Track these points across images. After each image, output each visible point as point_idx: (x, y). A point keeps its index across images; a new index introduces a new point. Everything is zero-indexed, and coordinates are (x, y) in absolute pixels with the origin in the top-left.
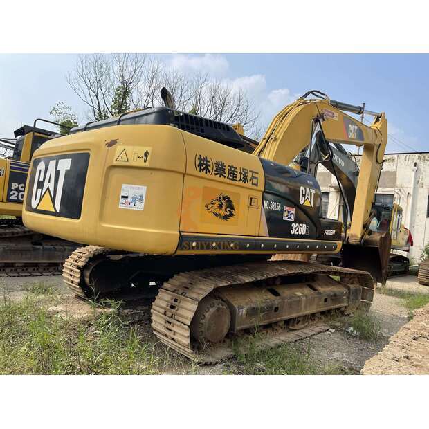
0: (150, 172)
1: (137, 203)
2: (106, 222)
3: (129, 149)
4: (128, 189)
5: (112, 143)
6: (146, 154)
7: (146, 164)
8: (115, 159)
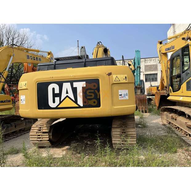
0: (128, 84)
1: (126, 97)
2: (114, 106)
3: (119, 76)
4: (121, 92)
5: (110, 74)
6: (126, 77)
7: (127, 81)
8: (114, 80)
